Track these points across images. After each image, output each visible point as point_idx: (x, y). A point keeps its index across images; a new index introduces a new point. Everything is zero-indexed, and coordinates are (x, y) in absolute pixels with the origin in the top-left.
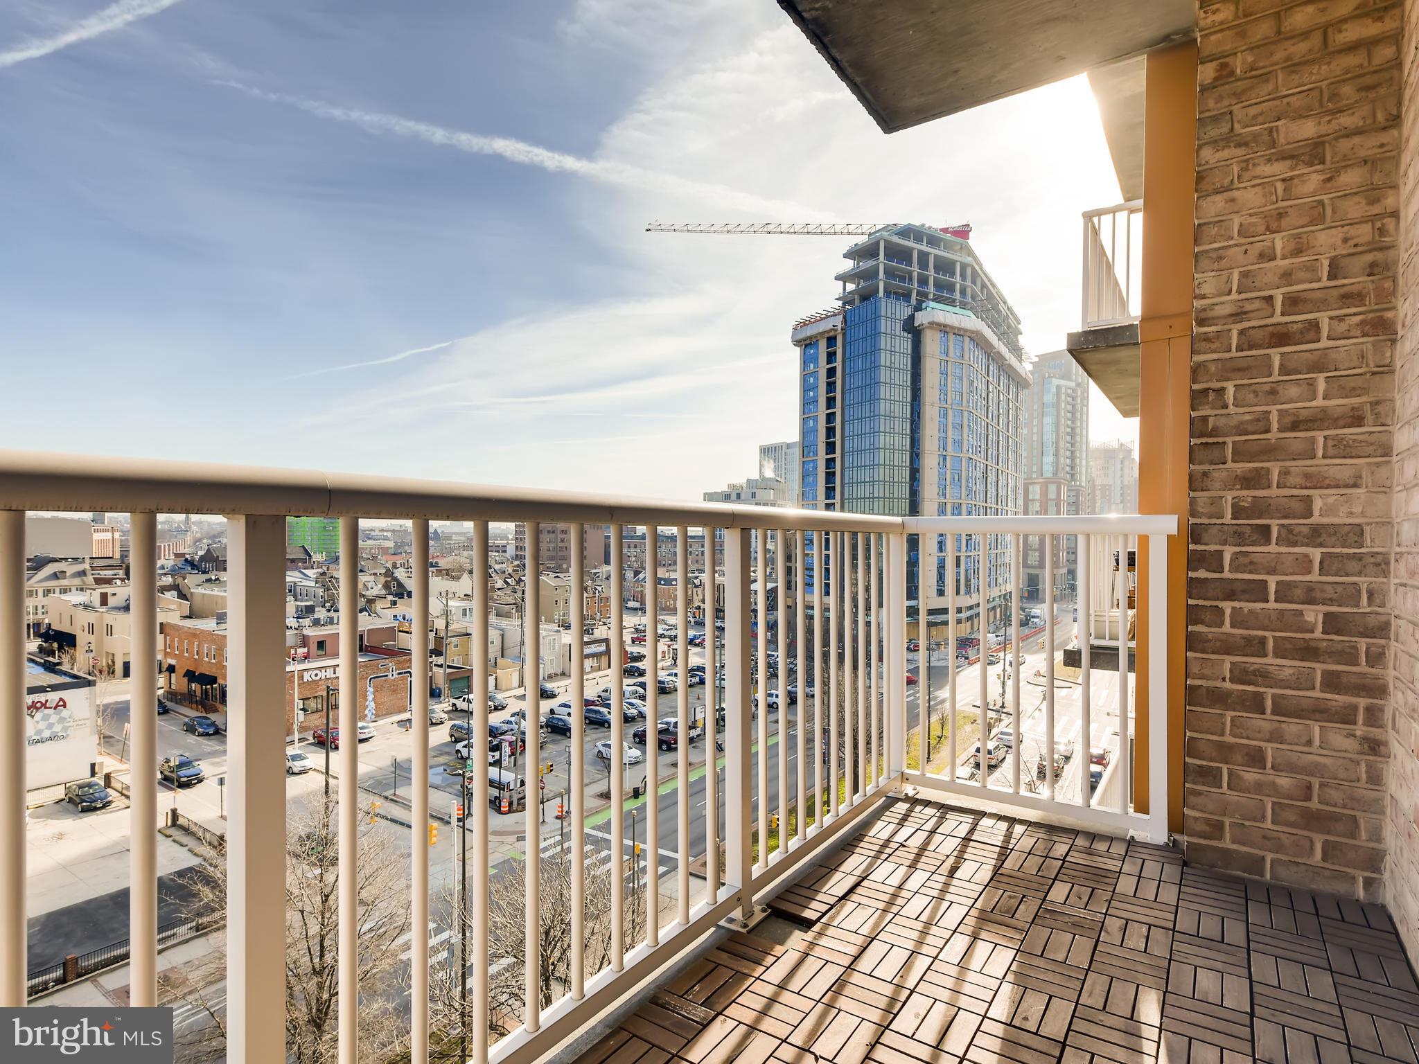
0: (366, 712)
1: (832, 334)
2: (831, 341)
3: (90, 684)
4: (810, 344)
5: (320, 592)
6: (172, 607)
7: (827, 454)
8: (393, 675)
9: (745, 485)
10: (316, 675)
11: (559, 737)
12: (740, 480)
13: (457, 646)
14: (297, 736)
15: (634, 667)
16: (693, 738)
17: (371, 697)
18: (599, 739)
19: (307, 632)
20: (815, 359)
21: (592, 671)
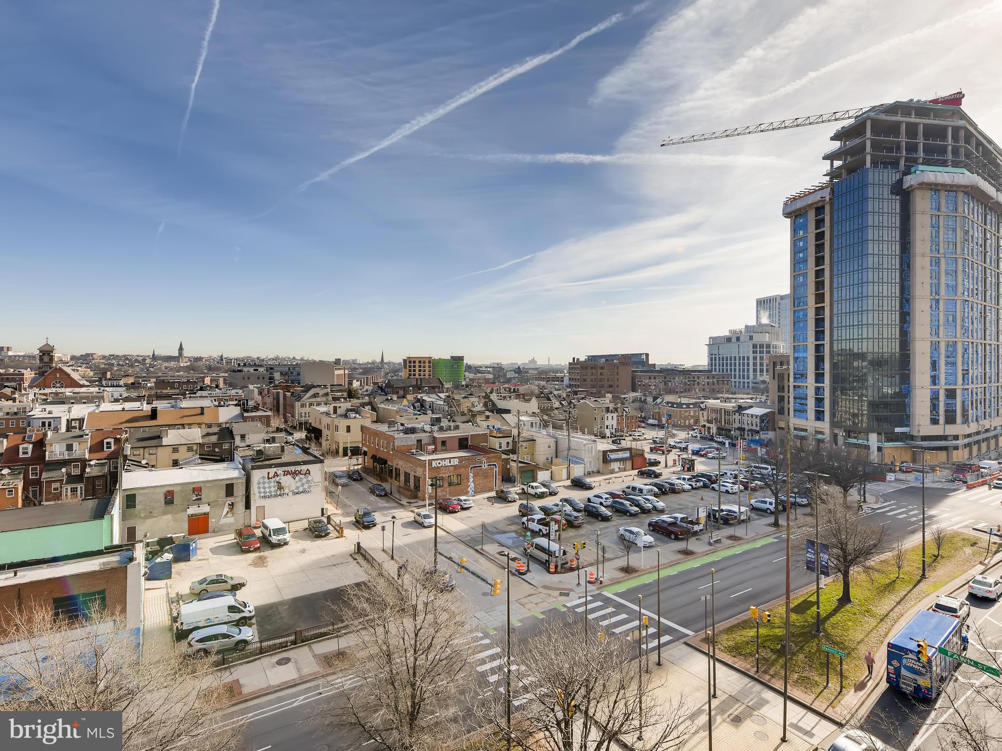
0: (469, 489)
1: (820, 204)
2: (820, 210)
3: (322, 462)
4: (800, 215)
5: (446, 408)
6: (368, 415)
7: (816, 303)
8: (485, 466)
9: (743, 330)
10: (439, 463)
11: (593, 520)
12: (740, 326)
13: (526, 448)
14: (427, 502)
15: (651, 470)
16: (696, 531)
17: (471, 480)
18: (622, 525)
19: (436, 435)
20: (805, 227)
21: (620, 471)
